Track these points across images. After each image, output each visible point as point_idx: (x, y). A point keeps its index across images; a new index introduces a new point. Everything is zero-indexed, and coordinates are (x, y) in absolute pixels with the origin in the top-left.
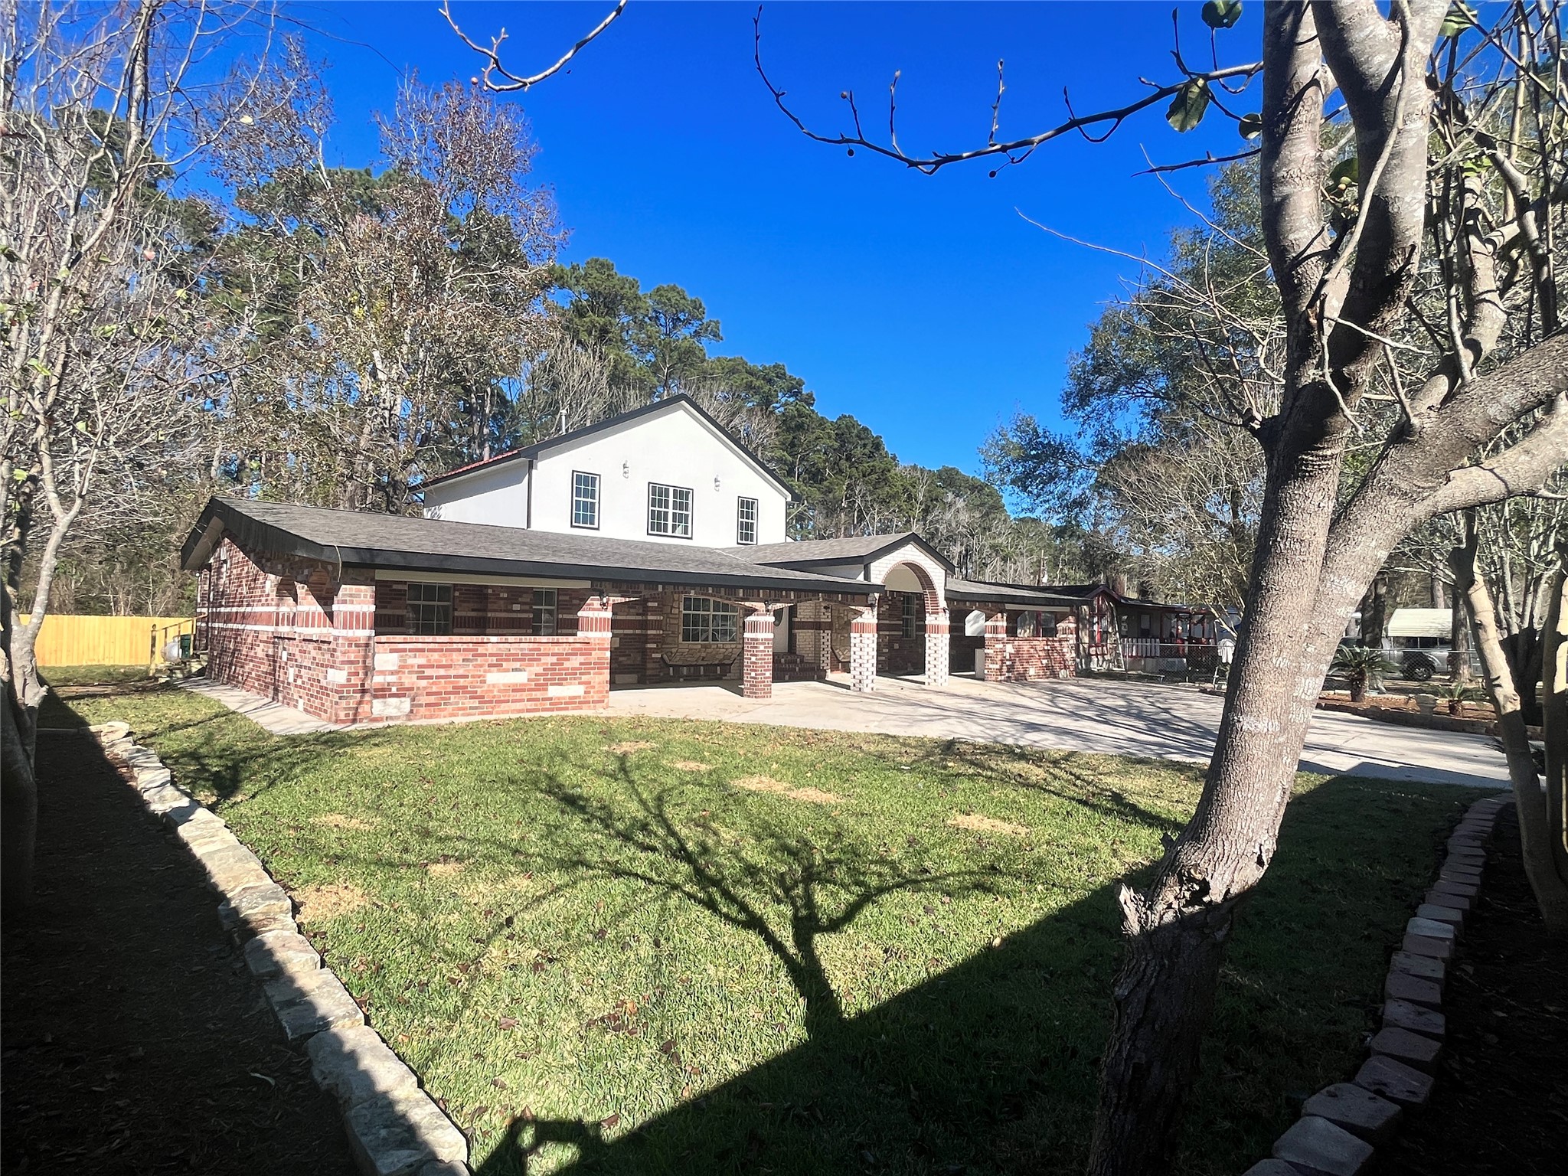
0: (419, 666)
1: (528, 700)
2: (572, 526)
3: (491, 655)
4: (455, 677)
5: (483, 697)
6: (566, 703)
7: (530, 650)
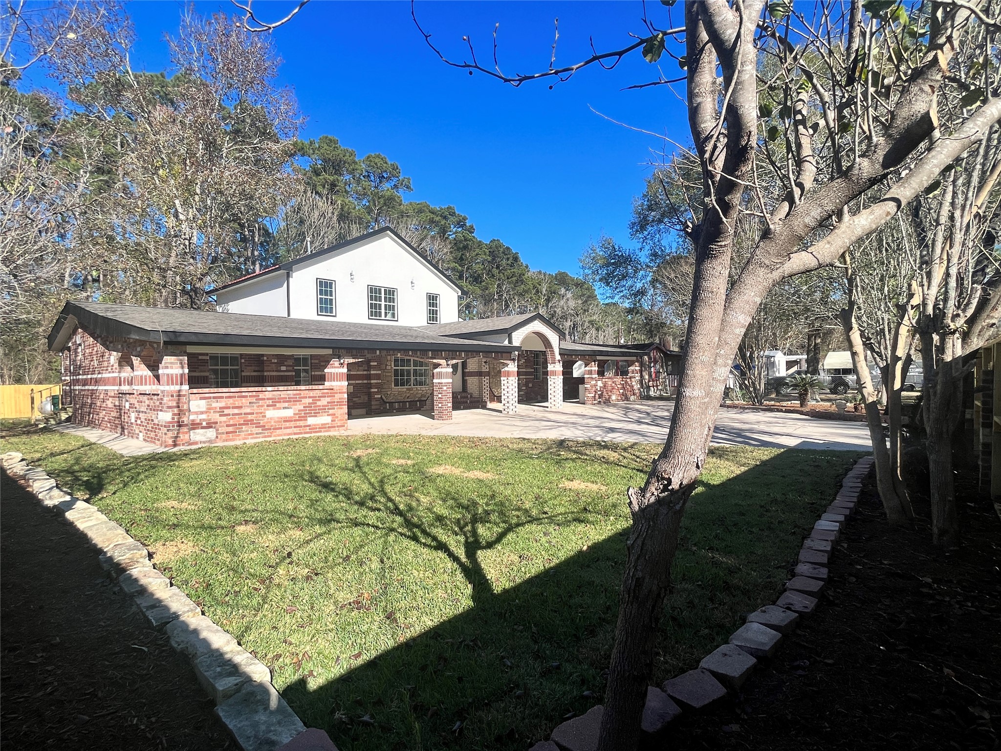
0: (220, 408)
1: (295, 427)
2: (318, 315)
3: (268, 399)
4: (245, 414)
5: (264, 426)
6: (319, 428)
7: (294, 395)
